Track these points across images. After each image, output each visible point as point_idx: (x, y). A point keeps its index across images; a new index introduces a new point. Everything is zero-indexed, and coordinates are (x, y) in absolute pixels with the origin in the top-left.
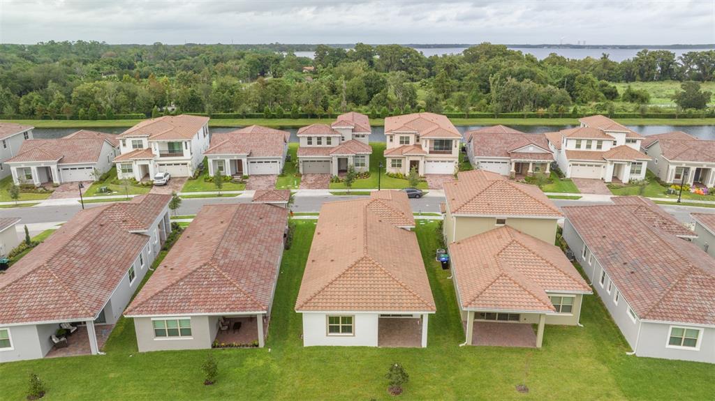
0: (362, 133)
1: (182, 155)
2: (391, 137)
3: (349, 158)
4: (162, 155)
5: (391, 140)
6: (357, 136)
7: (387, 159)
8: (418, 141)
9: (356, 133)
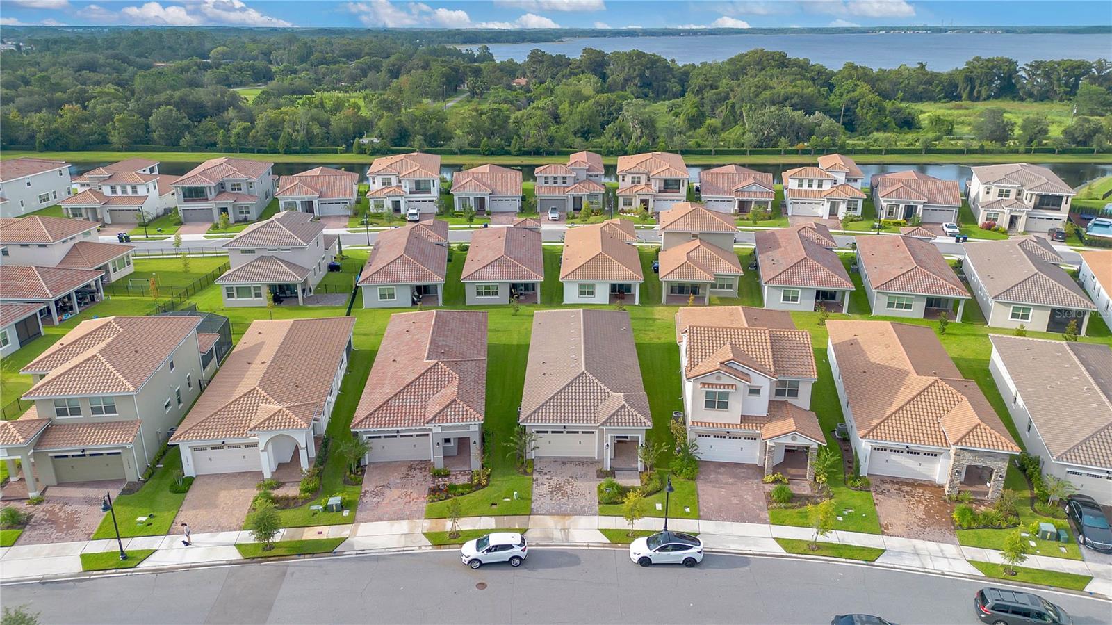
0: (596, 173)
1: (430, 193)
2: (624, 177)
3: (583, 197)
4: (411, 193)
5: (623, 180)
6: (591, 176)
7: (619, 198)
8: (649, 181)
9: (590, 173)
